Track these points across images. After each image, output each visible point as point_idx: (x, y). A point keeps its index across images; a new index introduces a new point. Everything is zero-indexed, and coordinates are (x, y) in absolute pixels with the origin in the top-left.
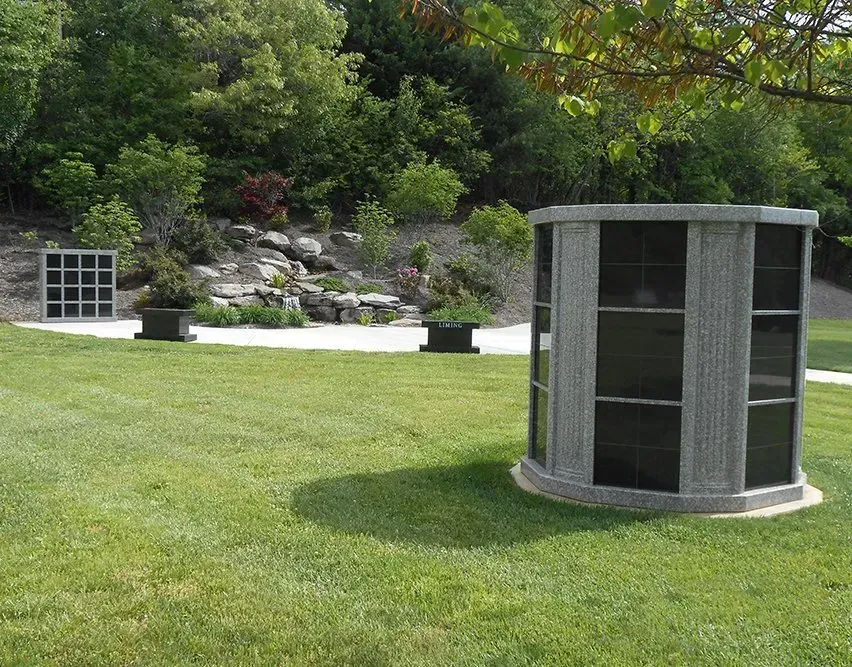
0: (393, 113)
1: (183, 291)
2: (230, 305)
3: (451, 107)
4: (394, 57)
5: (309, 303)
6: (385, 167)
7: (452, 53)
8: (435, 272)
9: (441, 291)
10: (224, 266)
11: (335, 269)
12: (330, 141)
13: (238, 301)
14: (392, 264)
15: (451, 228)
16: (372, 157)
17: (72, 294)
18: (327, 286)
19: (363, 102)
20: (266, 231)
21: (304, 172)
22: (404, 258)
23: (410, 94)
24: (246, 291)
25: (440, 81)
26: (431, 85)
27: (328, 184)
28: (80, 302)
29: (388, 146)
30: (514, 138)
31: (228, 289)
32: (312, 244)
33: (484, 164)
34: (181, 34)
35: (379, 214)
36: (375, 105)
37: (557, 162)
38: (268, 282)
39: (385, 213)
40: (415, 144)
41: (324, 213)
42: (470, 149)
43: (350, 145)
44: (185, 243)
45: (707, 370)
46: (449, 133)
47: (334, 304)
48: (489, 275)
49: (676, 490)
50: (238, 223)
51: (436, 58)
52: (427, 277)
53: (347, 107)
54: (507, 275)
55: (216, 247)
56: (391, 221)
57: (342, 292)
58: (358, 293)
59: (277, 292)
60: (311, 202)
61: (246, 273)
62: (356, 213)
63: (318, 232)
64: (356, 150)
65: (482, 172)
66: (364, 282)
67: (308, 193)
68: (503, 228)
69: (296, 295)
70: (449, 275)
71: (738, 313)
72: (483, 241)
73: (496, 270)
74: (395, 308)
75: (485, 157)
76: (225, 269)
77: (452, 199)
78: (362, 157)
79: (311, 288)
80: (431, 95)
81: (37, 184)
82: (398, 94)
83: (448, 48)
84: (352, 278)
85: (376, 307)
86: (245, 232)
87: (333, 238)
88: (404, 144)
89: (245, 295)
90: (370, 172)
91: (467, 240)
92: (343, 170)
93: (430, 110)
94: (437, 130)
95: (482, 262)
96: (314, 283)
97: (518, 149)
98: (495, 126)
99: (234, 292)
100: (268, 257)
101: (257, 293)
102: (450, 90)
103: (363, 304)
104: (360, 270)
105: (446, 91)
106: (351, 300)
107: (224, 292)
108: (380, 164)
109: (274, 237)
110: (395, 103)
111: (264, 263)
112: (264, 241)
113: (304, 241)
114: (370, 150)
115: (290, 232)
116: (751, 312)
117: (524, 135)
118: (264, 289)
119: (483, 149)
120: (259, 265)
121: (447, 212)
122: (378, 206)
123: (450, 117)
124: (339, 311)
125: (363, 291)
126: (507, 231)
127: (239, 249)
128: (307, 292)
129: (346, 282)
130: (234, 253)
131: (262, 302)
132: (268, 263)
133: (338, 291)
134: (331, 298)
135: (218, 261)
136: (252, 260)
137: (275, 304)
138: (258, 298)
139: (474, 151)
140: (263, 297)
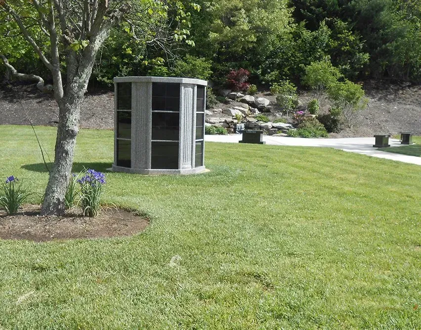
0: (315, 37)
3: (346, 33)
4: (321, 9)
5: (249, 126)
7: (354, 6)
10: (216, 110)
13: (216, 125)
18: (260, 119)
20: (245, 95)
21: (269, 68)
23: (325, 28)
24: (221, 121)
25: (343, 20)
26: (339, 22)
27: (275, 73)
31: (213, 120)
32: (265, 101)
33: (366, 60)
34: (208, 10)
36: (307, 34)
38: (234, 117)
39: (292, 85)
40: (325, 52)
42: (359, 53)
43: (292, 54)
45: (138, 129)
46: (345, 45)
47: (260, 127)
49: (130, 167)
50: (234, 92)
51: (344, 9)
52: (314, 116)
55: (211, 102)
57: (266, 122)
58: (273, 122)
59: (235, 121)
60: (270, 81)
61: (226, 112)
64: (294, 56)
65: (365, 64)
67: (268, 77)
69: (244, 123)
71: (147, 112)
74: (288, 129)
75: (366, 57)
79: (252, 119)
80: (338, 27)
82: (318, 28)
83: (351, 3)
84: (275, 116)
85: (279, 129)
86: (235, 95)
88: (320, 52)
89: (220, 122)
94: (338, 44)
96: (255, 118)
99: (215, 121)
100: (239, 106)
101: (226, 121)
102: (348, 24)
103: (273, 127)
104: (281, 112)
105: (345, 25)
106: (267, 126)
107: (211, 121)
108: (308, 63)
109: (248, 98)
110: (318, 32)
111: (234, 109)
112: (243, 99)
113: (261, 99)
114: (302, 56)
115: (256, 95)
116: (151, 111)
118: (230, 119)
119: (367, 53)
120: (232, 110)
123: (345, 37)
125: (276, 122)
127: (226, 103)
128: (249, 121)
129: (270, 118)
130: (222, 104)
131: (228, 126)
132: (237, 109)
133: (264, 121)
134: (259, 124)
135: (213, 108)
136: (230, 107)
137: (233, 127)
138: (225, 124)
139: (361, 54)
140: (228, 124)
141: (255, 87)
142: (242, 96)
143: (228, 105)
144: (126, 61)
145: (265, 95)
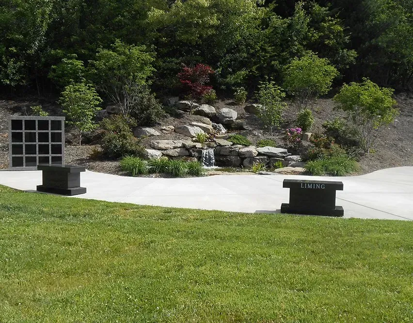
0: (290, 26)
1: (123, 146)
2: (163, 155)
3: (330, 20)
5: (222, 153)
6: (284, 61)
8: (316, 130)
9: (317, 145)
10: (164, 128)
11: (245, 129)
12: (247, 45)
13: (170, 152)
14: (286, 125)
15: (329, 101)
16: (275, 55)
17: (30, 149)
18: (235, 141)
19: (270, 20)
20: (201, 105)
21: (230, 66)
22: (295, 121)
23: (302, 13)
24: (176, 145)
25: (322, 5)
26: (316, 7)
27: (243, 72)
28: (37, 156)
29: (287, 48)
30: (373, 41)
31: (163, 144)
32: (232, 113)
33: (352, 58)
35: (275, 90)
36: (277, 21)
37: (403, 56)
38: (194, 139)
39: (279, 89)
40: (304, 46)
41: (241, 92)
42: (342, 49)
43: (261, 47)
44: (137, 112)
46: (329, 38)
47: (239, 154)
48: (355, 133)
50: (184, 99)
52: (309, 134)
53: (258, 22)
54: (369, 133)
55: (157, 114)
56: (284, 95)
57: (246, 146)
58: (257, 146)
59: (199, 145)
60: (233, 85)
61: (180, 131)
62: (258, 89)
63: (236, 104)
64: (264, 50)
65: (351, 64)
66: (262, 138)
67: (231, 79)
68: (366, 98)
69: (212, 147)
70: (325, 133)
72: (350, 108)
73: (360, 129)
74: (284, 157)
75: (353, 53)
76: (165, 130)
77: (329, 81)
78: (268, 55)
79: (223, 142)
80: (316, 14)
81: (51, 75)
82: (293, 14)
84: (255, 135)
85: (270, 156)
86: (187, 105)
87: (247, 109)
88: (297, 46)
89: (175, 148)
90: (273, 65)
91: (339, 107)
92: (255, 64)
93: (315, 23)
94: (320, 37)
95: (350, 124)
96: (227, 139)
97: (376, 48)
98: (360, 35)
99: (167, 146)
100: (198, 121)
101: (184, 146)
102: (328, 10)
103: (259, 154)
104: (261, 129)
105: (326, 11)
106: (250, 152)
107: (160, 145)
108: (281, 60)
109: (206, 108)
110: (292, 19)
111: (193, 125)
112: (199, 110)
113: (225, 110)
114: (274, 51)
115: (217, 105)
117: (380, 39)
118: (189, 143)
119: (351, 49)
120: (189, 127)
121: (325, 89)
122: (274, 85)
123: (329, 27)
124: (243, 159)
125: (261, 145)
126: (370, 100)
127: (178, 116)
128: (220, 145)
129: (249, 138)
130: (172, 118)
131: (187, 153)
132: (197, 126)
133: (243, 145)
134: (237, 149)
135: (160, 124)
136: (185, 123)
137: (196, 154)
138: (183, 150)
139: (345, 51)
140: (187, 149)
141: (213, 93)
142: (197, 106)
143: (182, 120)
144: (13, 49)
145: (227, 104)
